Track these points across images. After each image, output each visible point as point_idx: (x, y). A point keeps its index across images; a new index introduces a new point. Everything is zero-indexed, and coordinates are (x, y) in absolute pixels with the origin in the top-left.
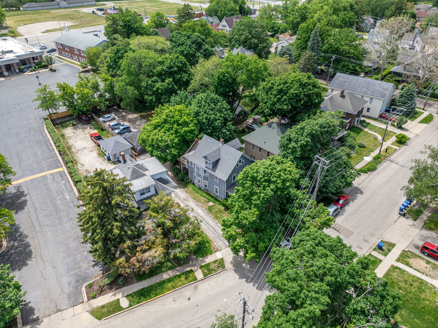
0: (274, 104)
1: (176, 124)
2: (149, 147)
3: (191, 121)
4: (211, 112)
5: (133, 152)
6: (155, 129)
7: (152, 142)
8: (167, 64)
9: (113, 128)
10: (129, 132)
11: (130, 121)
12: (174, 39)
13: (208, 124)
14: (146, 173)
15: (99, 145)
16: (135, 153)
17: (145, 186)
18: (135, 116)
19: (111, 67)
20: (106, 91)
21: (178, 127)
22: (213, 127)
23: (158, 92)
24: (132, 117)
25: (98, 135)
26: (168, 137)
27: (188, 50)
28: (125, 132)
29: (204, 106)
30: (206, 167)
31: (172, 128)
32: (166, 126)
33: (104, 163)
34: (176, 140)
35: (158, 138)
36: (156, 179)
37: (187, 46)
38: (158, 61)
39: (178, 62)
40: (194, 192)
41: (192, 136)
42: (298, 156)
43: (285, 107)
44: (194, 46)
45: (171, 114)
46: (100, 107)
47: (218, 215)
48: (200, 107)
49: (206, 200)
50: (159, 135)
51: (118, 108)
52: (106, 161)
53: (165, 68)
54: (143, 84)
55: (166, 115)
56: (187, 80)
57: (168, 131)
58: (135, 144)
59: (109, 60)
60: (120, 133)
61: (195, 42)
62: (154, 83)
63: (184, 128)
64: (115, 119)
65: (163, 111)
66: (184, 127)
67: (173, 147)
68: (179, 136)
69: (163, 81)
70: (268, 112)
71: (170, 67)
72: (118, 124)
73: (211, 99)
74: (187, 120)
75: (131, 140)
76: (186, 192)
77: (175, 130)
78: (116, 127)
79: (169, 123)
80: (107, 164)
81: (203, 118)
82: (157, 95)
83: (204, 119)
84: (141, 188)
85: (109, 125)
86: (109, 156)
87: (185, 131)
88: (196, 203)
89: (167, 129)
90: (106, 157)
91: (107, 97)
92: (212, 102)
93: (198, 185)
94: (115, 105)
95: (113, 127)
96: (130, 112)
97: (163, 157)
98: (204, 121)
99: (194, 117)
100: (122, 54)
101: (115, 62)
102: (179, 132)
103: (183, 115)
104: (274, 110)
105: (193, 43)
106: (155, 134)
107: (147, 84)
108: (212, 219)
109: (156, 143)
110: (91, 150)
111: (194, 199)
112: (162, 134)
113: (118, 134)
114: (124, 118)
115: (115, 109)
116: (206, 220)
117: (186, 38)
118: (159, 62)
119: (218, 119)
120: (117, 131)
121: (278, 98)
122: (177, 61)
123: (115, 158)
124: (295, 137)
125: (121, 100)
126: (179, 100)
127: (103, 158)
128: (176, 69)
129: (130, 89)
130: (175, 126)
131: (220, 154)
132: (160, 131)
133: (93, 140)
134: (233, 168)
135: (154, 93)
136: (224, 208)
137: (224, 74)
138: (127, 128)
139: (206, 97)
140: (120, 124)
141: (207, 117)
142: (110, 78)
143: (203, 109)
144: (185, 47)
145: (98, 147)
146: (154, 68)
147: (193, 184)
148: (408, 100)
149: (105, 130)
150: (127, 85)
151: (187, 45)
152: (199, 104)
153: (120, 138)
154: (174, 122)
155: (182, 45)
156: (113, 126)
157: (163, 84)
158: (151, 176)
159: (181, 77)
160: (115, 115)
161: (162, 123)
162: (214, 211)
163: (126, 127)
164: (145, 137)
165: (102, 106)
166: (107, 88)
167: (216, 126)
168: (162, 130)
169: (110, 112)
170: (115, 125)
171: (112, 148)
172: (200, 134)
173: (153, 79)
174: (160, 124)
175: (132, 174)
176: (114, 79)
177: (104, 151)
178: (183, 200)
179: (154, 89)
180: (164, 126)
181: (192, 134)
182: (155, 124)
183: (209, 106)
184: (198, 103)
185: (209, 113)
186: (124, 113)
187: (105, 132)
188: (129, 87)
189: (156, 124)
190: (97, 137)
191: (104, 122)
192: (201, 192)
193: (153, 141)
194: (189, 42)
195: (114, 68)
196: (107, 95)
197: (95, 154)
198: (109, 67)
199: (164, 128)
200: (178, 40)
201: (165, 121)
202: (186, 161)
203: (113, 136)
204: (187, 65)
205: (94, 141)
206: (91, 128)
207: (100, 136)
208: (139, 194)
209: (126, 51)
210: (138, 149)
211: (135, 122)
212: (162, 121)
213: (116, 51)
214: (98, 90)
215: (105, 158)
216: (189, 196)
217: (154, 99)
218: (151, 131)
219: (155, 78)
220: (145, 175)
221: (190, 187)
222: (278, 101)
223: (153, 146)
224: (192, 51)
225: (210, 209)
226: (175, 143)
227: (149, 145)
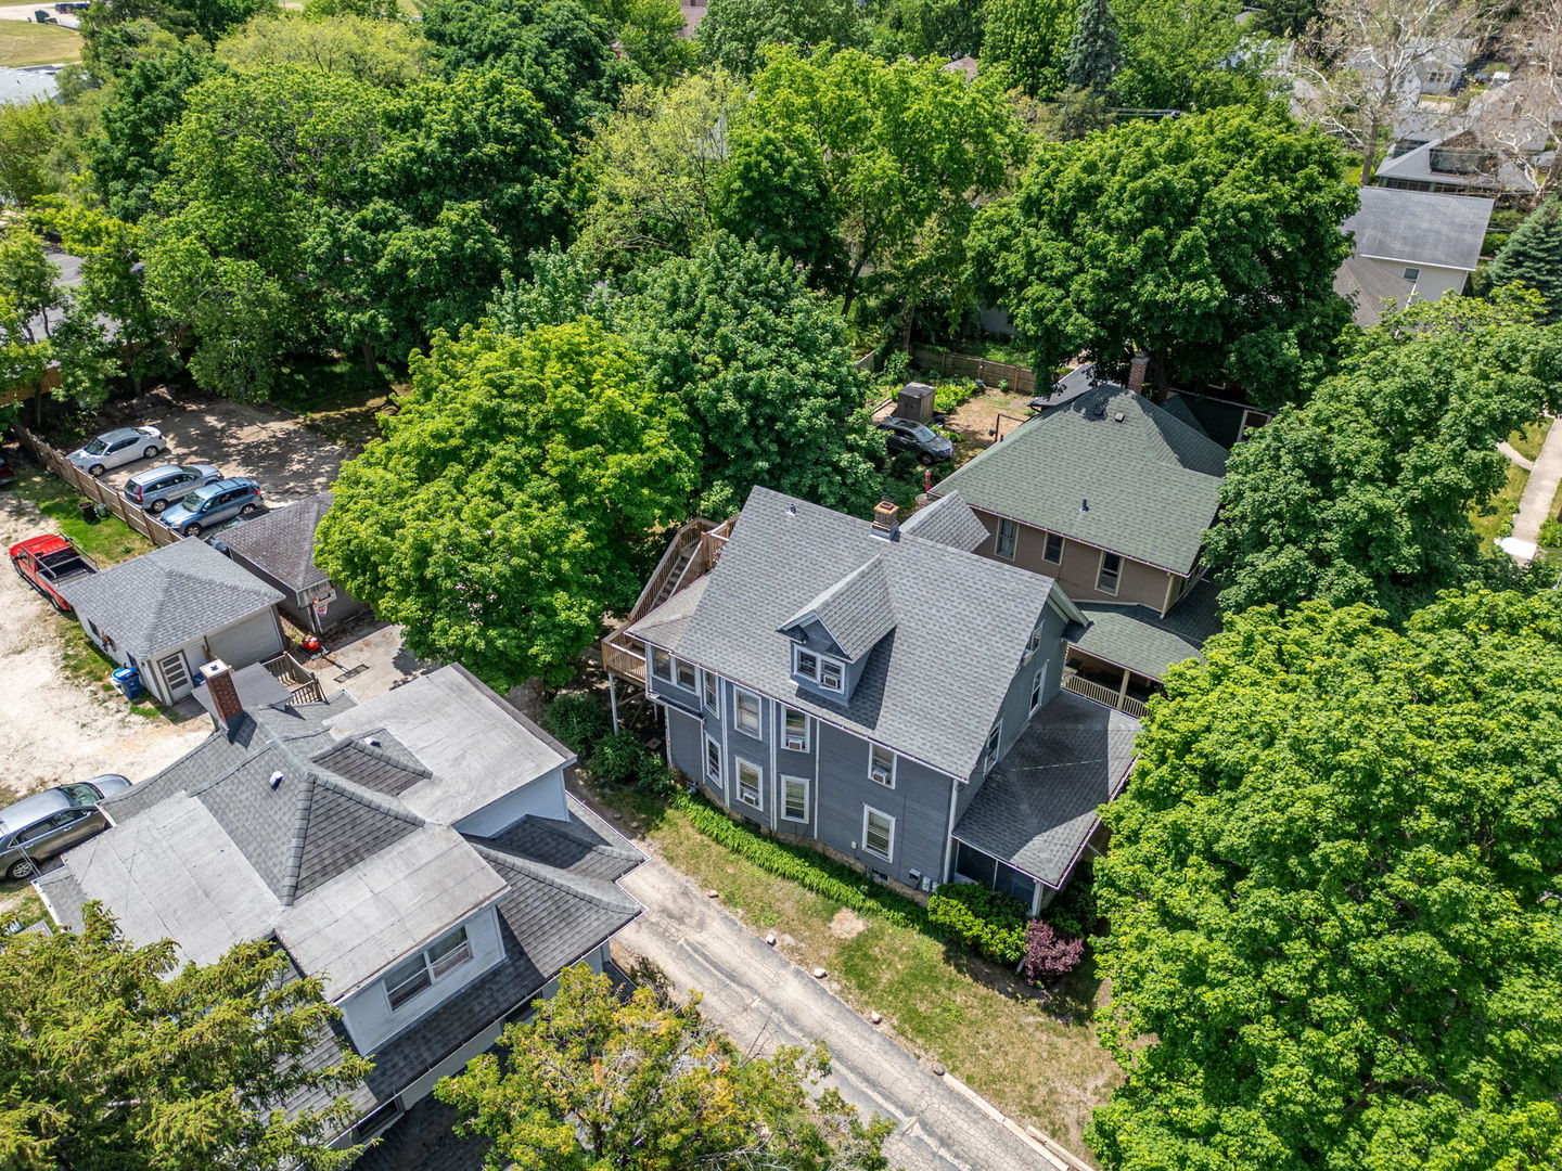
0: (1120, 281)
1: (559, 437)
2: (403, 595)
3: (649, 411)
4: (760, 354)
5: (289, 629)
6: (426, 475)
7: (420, 564)
8: (440, 121)
9: (154, 501)
10: (250, 516)
11: (249, 456)
12: (450, 28)
13: (753, 422)
14: (413, 803)
15: (67, 611)
16: (298, 637)
17: (428, 926)
18: (278, 427)
19: (119, 171)
20: (97, 303)
21: (573, 456)
22: (779, 439)
23: (404, 279)
24: (264, 436)
25: (62, 547)
26: (526, 519)
27: (536, 75)
28: (231, 519)
29: (716, 318)
30: (801, 693)
31: (536, 465)
32: (499, 451)
33: (102, 723)
34: (578, 537)
35: (457, 532)
36: (493, 842)
37: (527, 59)
38: (386, 114)
39: (500, 114)
40: (716, 849)
41: (667, 499)
42: (1402, 569)
43: (1200, 291)
44: (558, 56)
45: (525, 377)
46: (69, 387)
47: (922, 1007)
48: (688, 325)
49: (811, 896)
50: (458, 512)
51: (176, 396)
52: (120, 704)
53: (432, 146)
54: (315, 239)
55: (491, 383)
56: (559, 208)
57: (518, 482)
58: (298, 583)
59: (104, 139)
60: (199, 528)
61: (563, 37)
62: (375, 231)
63: (612, 459)
64: (162, 452)
65: (460, 367)
66: (613, 450)
67: (561, 582)
68: (590, 506)
69: (426, 218)
70: (1082, 330)
71: (463, 141)
72: (181, 478)
73: (748, 274)
74: (628, 407)
75: (273, 559)
76: (671, 860)
77: (561, 477)
78: (172, 493)
79: (514, 431)
80: (123, 724)
81: (719, 390)
82: (397, 301)
83: (728, 394)
84: (400, 946)
85: (131, 485)
86: (136, 674)
87: (626, 476)
88: (750, 931)
89: (509, 468)
90: (113, 681)
91: (108, 338)
92: (755, 296)
93: (735, 804)
94: (161, 380)
95: (154, 495)
96: (249, 412)
97: (502, 654)
98: (731, 403)
99: (663, 389)
100: (173, 94)
101: (139, 142)
102: (588, 487)
103: (597, 376)
104: (1125, 314)
105: (553, 44)
106: (434, 510)
107: (337, 240)
108: (889, 1041)
109: (448, 564)
110: (15, 640)
111: (730, 900)
112: (483, 505)
113: (185, 530)
114: (214, 448)
115: (159, 400)
116: (858, 1060)
117: (515, 17)
118: (392, 121)
119: (806, 394)
120: (179, 516)
121: (1151, 242)
122: (495, 108)
123: (176, 681)
124: (1366, 453)
125: (191, 343)
126: (545, 301)
127: (95, 686)
128: (491, 148)
129: (235, 270)
130: (557, 446)
131: (885, 599)
132: (459, 484)
133: (29, 580)
134: (1002, 690)
135: (379, 286)
136: (941, 947)
137: (779, 150)
138: (235, 494)
139: (717, 271)
140: (197, 477)
141: (745, 383)
142: (111, 223)
143: (709, 335)
144: (514, 58)
145: (64, 621)
146: (367, 148)
147: (699, 797)
148: (1550, 272)
149: (108, 514)
150: (215, 253)
151: (522, 52)
152: (679, 314)
153: (199, 559)
154: (545, 426)
155: (499, 49)
156: (152, 487)
157: (428, 233)
158: (457, 825)
159: (527, 197)
160: (165, 432)
161: (469, 435)
162: (886, 977)
163: (229, 486)
164: (365, 532)
165: (78, 382)
166: (98, 284)
167: (800, 434)
168: (479, 480)
169: (132, 420)
170: (167, 482)
171: (151, 619)
172: (707, 484)
173: (368, 212)
174: (454, 442)
175: (304, 835)
176: (139, 229)
177: (99, 642)
178: (665, 922)
179: (381, 266)
180: (483, 457)
181: (663, 491)
182: (419, 450)
183: (740, 319)
184: (673, 306)
185: (751, 359)
186: (211, 420)
187: (106, 529)
188: (226, 264)
189: (433, 445)
190: (50, 560)
191: (104, 472)
192: (761, 848)
193: (429, 552)
194: (531, 37)
195: (133, 177)
196: (110, 327)
197: (42, 667)
198: (107, 172)
199: (488, 467)
200: (472, 28)
201: (492, 425)
202: (648, 659)
203: (156, 544)
204: (547, 133)
205: (35, 586)
206: (19, 512)
207: (71, 552)
208: (382, 996)
209: (196, 79)
210: (321, 608)
211: (283, 459)
212: (471, 422)
213: (138, 81)
214: (49, 300)
215: (108, 688)
216: (693, 885)
217: (382, 320)
218: (400, 494)
219: (378, 203)
220: (415, 824)
221: (684, 819)
222: (1146, 259)
223: (427, 587)
224: (555, 79)
225: (855, 964)
226: (571, 555)
227: (401, 581)
